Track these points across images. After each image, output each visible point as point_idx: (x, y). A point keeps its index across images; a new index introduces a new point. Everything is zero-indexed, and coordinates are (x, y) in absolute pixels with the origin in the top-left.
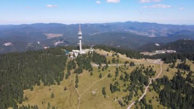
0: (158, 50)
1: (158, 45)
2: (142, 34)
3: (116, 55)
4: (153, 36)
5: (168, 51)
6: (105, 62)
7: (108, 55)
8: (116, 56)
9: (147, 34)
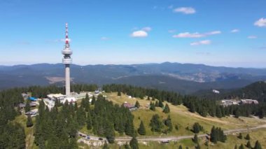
0: (225, 99)
1: (216, 92)
2: (187, 78)
3: (161, 105)
4: (201, 81)
5: (244, 101)
6: (127, 129)
7: (137, 105)
8: (160, 110)
9: (192, 79)
